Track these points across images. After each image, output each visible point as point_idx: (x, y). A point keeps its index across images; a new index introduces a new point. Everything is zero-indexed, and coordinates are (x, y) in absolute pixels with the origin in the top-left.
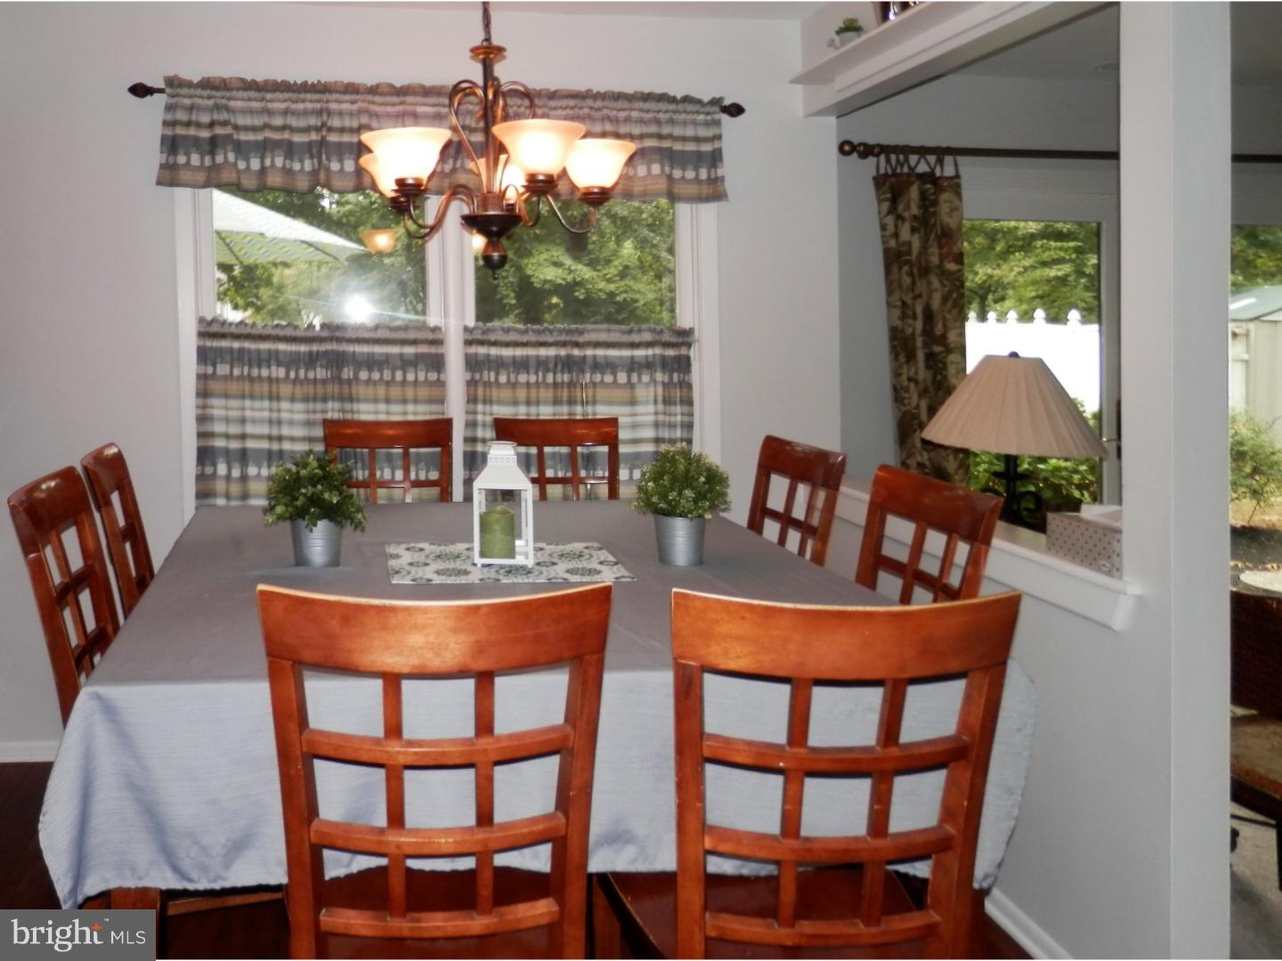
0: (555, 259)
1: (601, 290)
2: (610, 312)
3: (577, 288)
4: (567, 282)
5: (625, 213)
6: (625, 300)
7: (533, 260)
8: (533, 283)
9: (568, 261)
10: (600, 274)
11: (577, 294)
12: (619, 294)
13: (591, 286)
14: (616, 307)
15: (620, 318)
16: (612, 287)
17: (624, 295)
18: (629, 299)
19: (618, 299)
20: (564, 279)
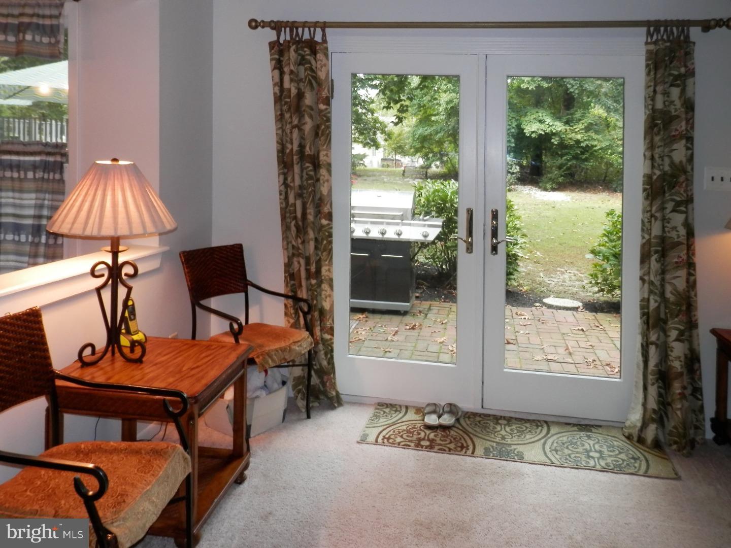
0: (541, 118)
1: (570, 139)
2: (577, 153)
3: (553, 137)
4: (546, 133)
5: (592, 88)
6: (587, 146)
7: (527, 119)
8: (525, 133)
9: (548, 120)
10: (571, 128)
11: (553, 141)
12: (582, 142)
13: (564, 136)
14: (581, 150)
15: (584, 157)
16: (579, 137)
17: (587, 142)
18: (590, 145)
19: (582, 144)
20: (544, 131)
